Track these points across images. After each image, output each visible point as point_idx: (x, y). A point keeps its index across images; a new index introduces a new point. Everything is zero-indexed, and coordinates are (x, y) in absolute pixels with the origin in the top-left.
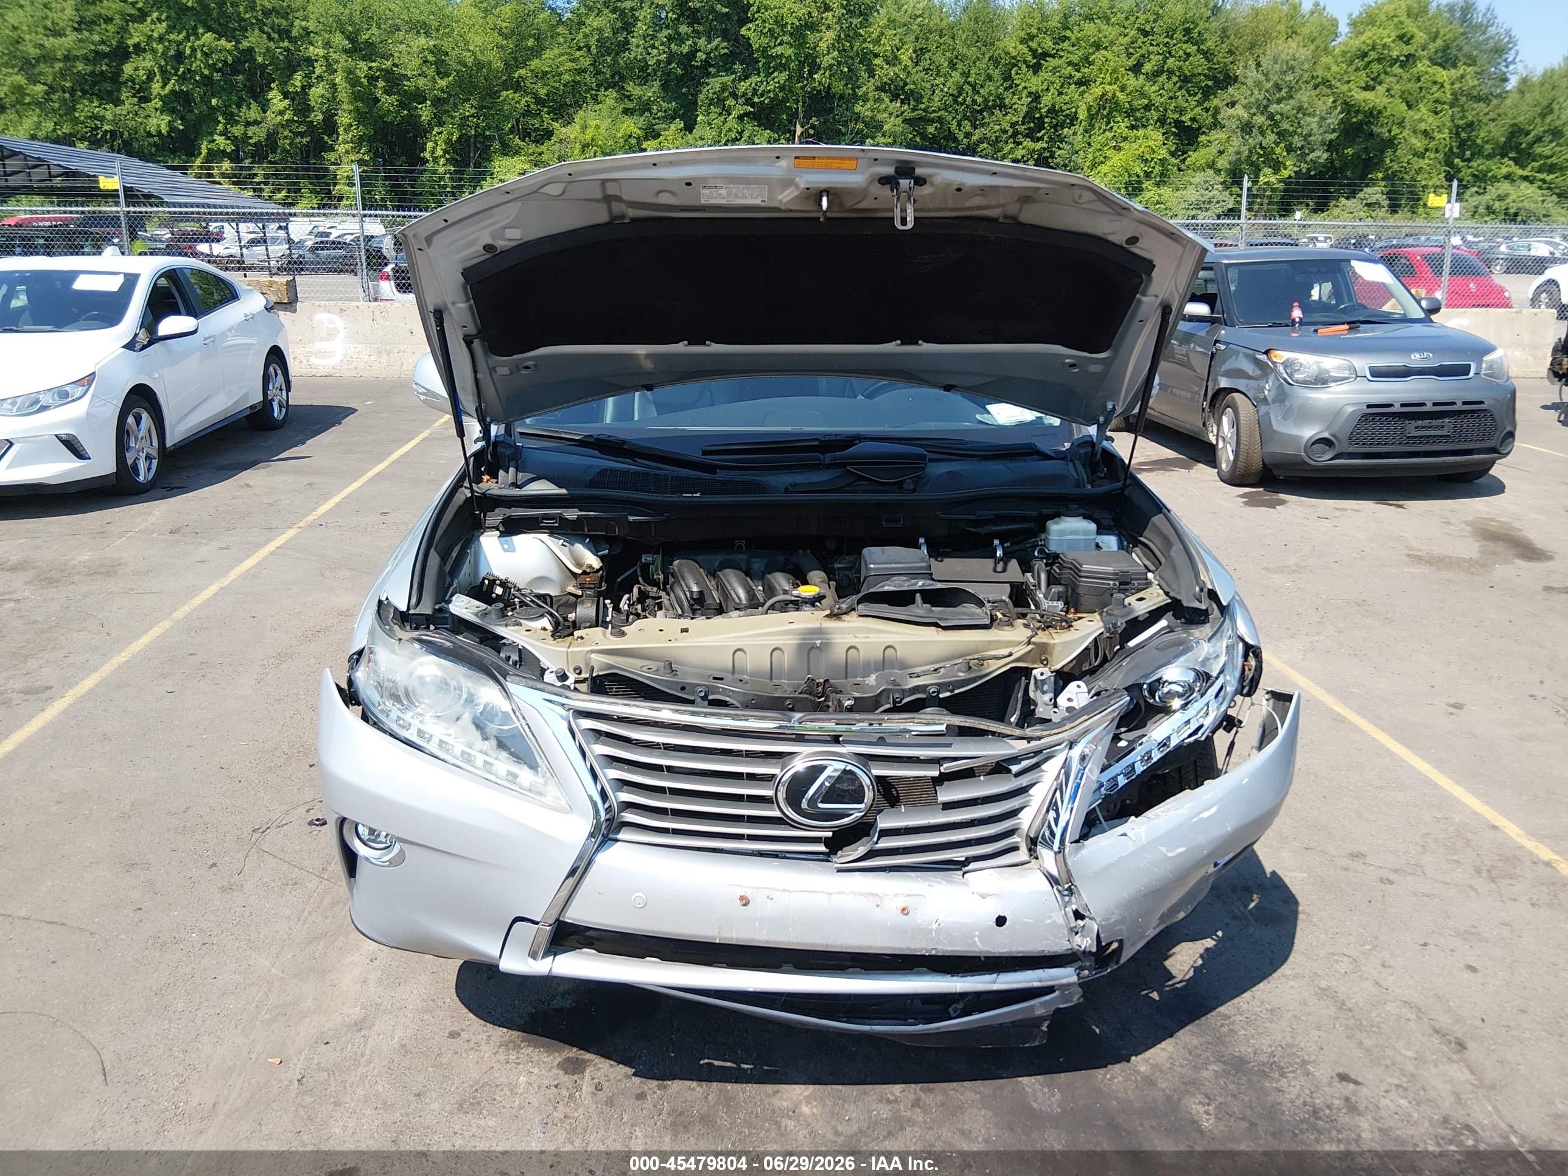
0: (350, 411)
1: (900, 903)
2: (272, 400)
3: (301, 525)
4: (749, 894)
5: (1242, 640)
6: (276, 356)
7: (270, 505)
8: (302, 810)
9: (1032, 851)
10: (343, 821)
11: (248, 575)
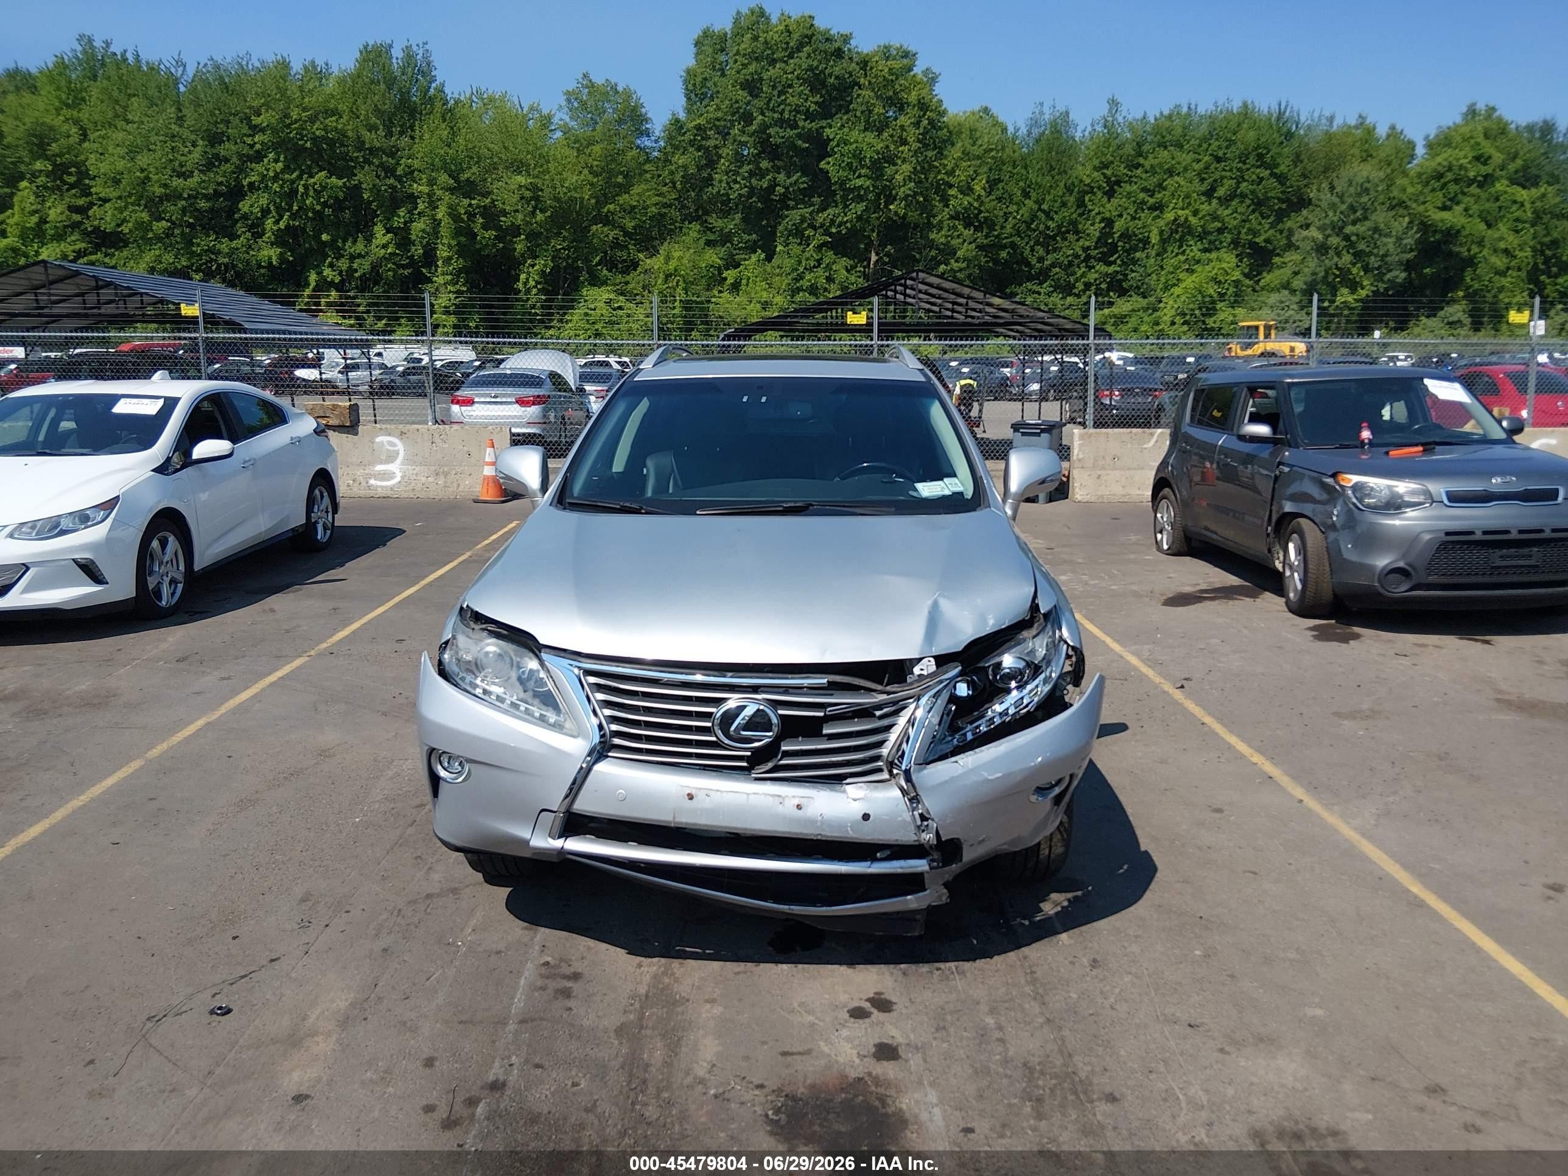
0: (399, 532)
2: (316, 522)
3: (312, 653)
6: (323, 480)
7: (288, 631)
8: (207, 994)
11: (242, 708)
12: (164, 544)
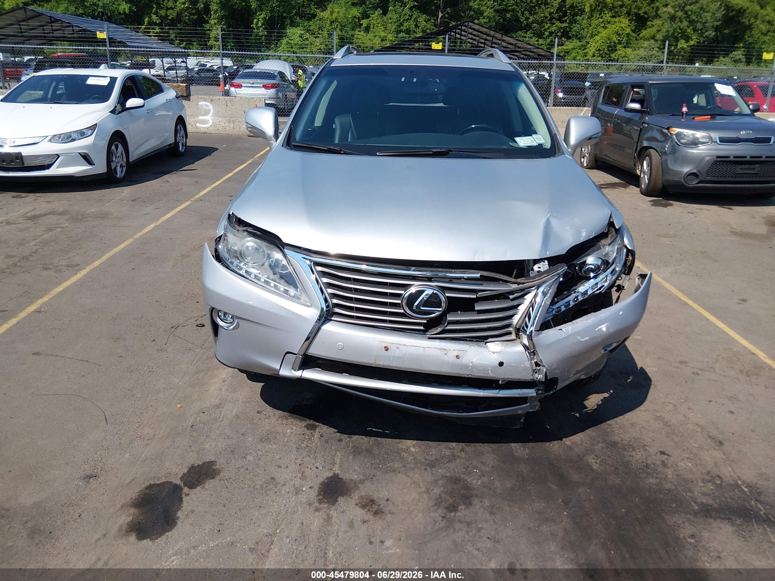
0: (217, 149)
1: (456, 353)
2: (179, 142)
3: (192, 200)
4: (388, 346)
5: (626, 247)
6: (181, 121)
7: (178, 190)
8: (193, 320)
9: (517, 335)
10: (212, 309)
11: (168, 220)
12: (117, 148)
